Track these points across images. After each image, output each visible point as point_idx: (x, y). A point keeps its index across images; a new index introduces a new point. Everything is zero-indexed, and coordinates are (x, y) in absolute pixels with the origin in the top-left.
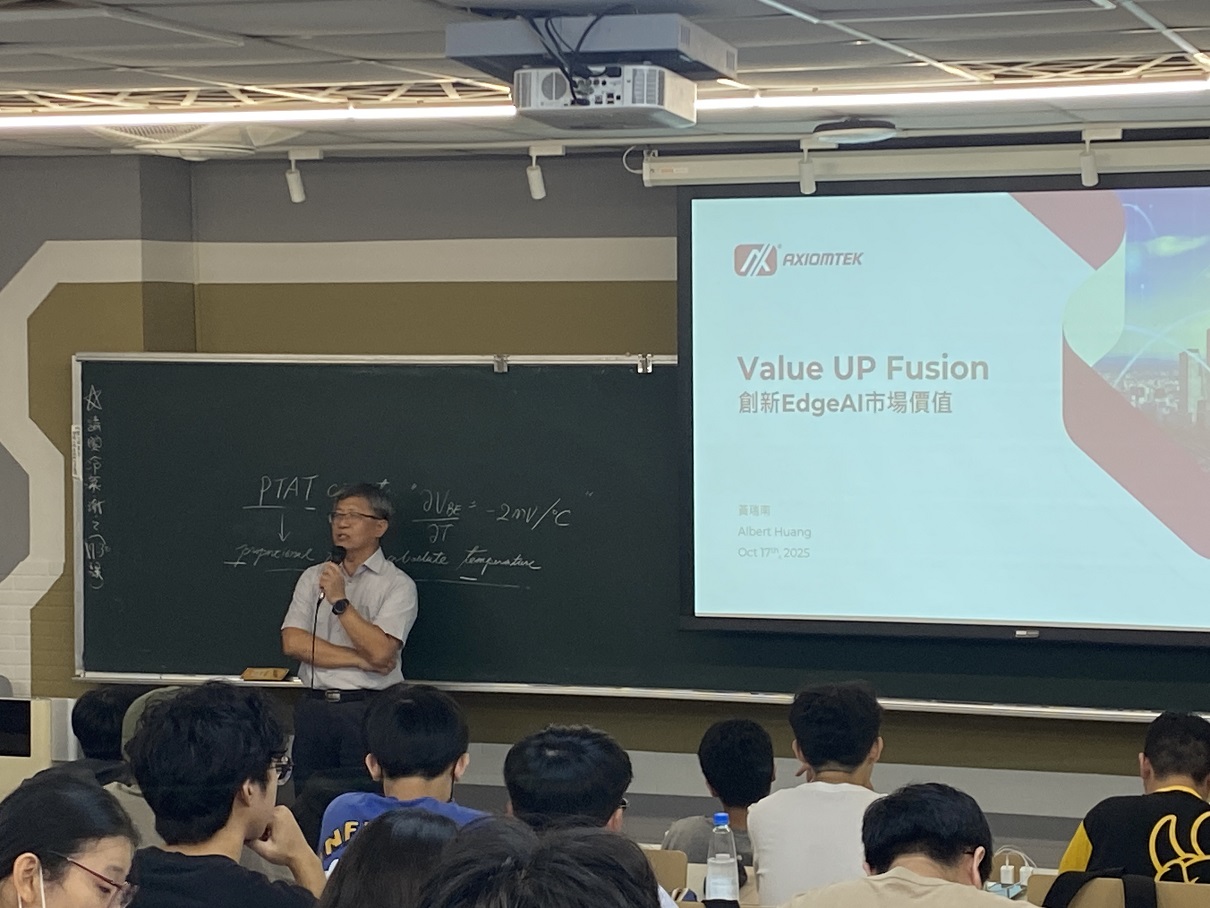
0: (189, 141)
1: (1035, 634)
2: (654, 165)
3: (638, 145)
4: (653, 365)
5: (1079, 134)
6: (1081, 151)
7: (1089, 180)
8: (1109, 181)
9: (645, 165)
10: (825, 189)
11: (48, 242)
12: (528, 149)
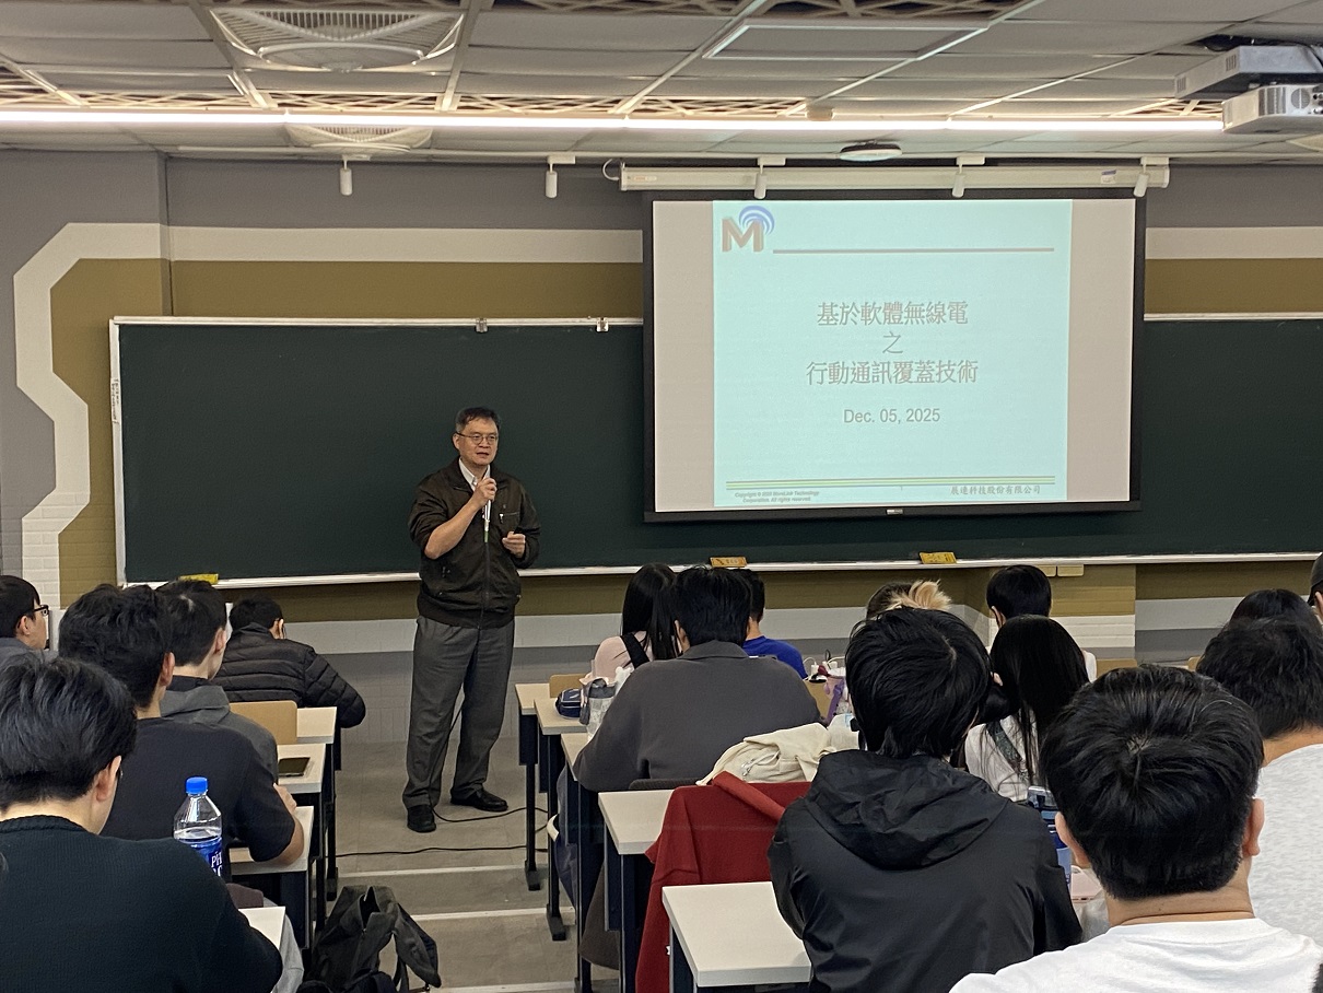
2: (631, 174)
3: (615, 158)
4: (609, 326)
5: (955, 160)
6: (954, 173)
7: (958, 192)
9: (624, 175)
10: (773, 194)
11: (70, 225)
12: (546, 158)
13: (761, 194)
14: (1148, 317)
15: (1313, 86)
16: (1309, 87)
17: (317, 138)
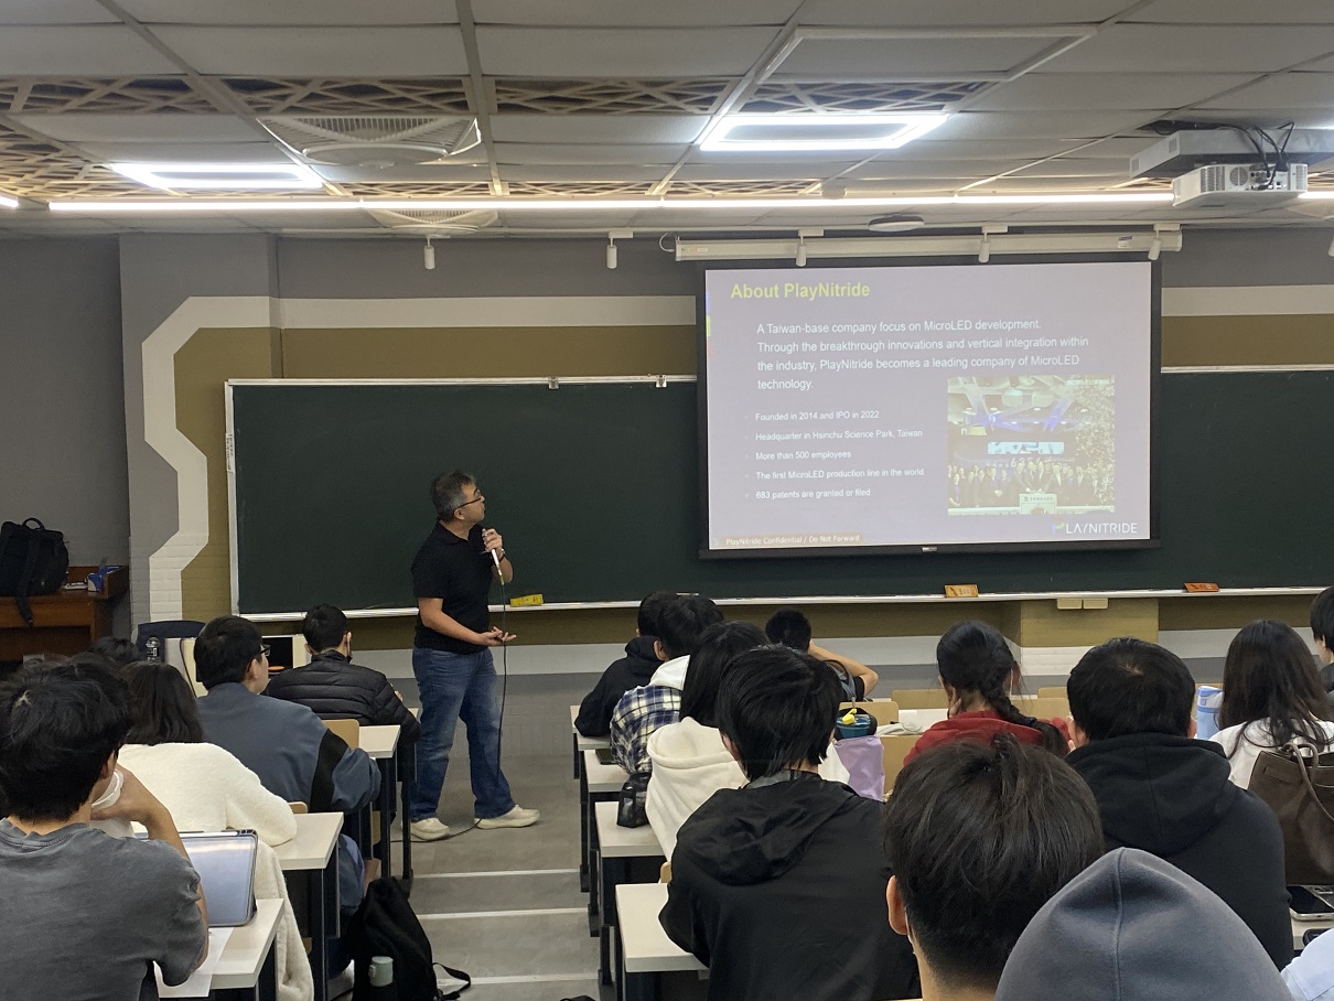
0: (454, 222)
1: (934, 549)
2: (685, 246)
3: (671, 233)
4: (668, 383)
5: (980, 228)
6: (980, 240)
7: (984, 258)
8: (996, 259)
9: (678, 246)
10: (813, 263)
11: (191, 298)
12: (607, 234)
13: (802, 262)
14: (1165, 370)
15: (1249, 165)
16: (1247, 166)
17: (394, 222)
